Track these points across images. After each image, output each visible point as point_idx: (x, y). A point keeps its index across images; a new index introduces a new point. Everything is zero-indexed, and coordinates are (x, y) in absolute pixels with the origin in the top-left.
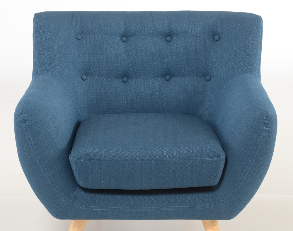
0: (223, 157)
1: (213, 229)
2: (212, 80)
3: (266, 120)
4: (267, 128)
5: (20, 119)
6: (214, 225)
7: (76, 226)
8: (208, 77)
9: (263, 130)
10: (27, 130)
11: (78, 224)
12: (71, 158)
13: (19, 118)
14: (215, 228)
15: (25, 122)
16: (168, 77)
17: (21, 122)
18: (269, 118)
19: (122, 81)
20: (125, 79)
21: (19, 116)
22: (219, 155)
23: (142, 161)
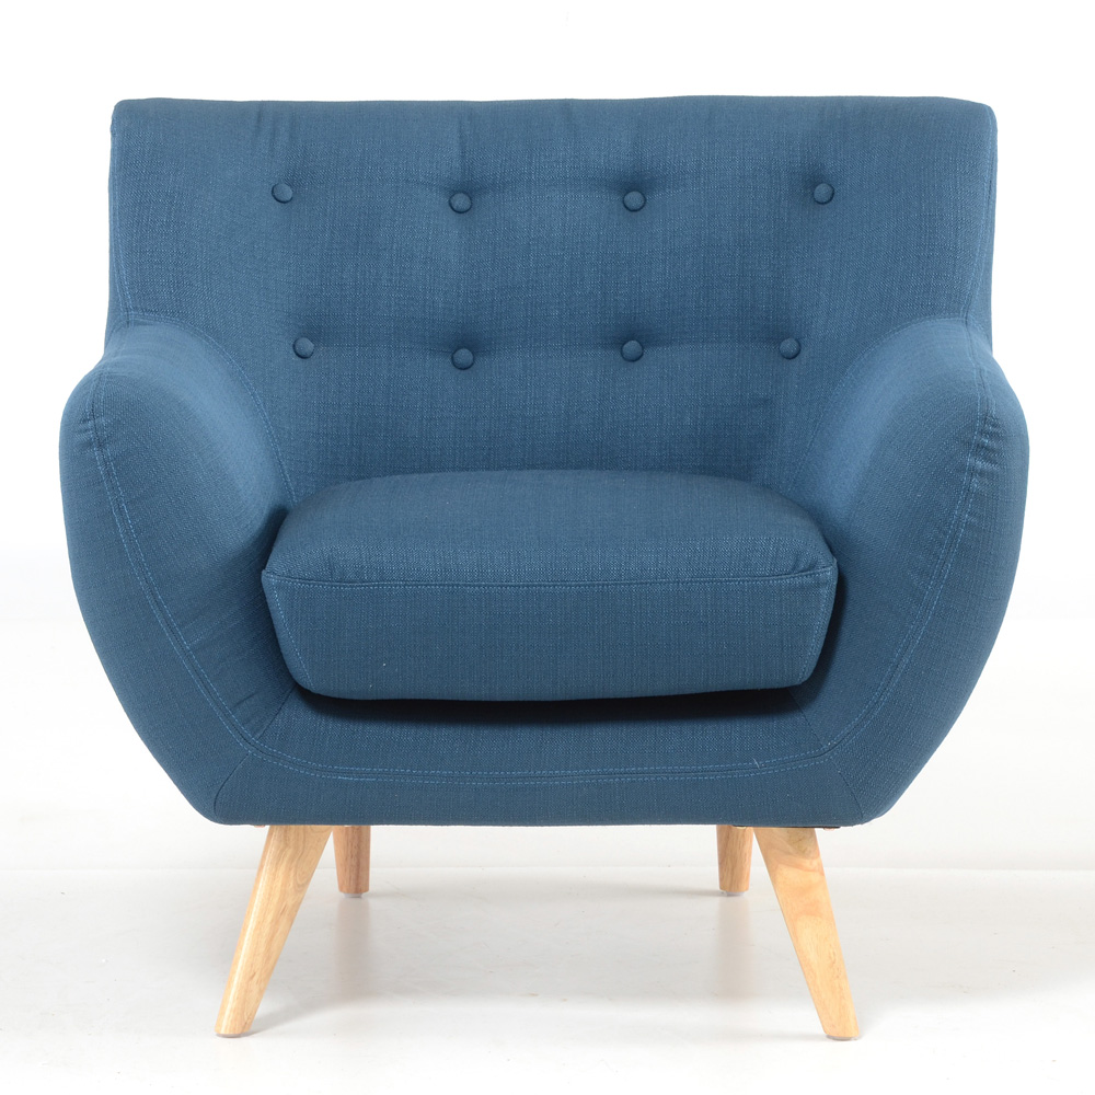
0: (829, 574)
1: (798, 866)
2: (805, 354)
3: (982, 432)
4: (987, 466)
5: (84, 437)
6: (803, 853)
7: (286, 859)
8: (788, 346)
9: (973, 472)
10: (109, 473)
11: (290, 852)
12: (269, 579)
13: (80, 432)
14: (807, 863)
15: (101, 446)
16: (632, 347)
17: (89, 444)
18: (994, 426)
19: (454, 364)
20: (464, 355)
21: (82, 426)
22: (812, 566)
23: (528, 586)
